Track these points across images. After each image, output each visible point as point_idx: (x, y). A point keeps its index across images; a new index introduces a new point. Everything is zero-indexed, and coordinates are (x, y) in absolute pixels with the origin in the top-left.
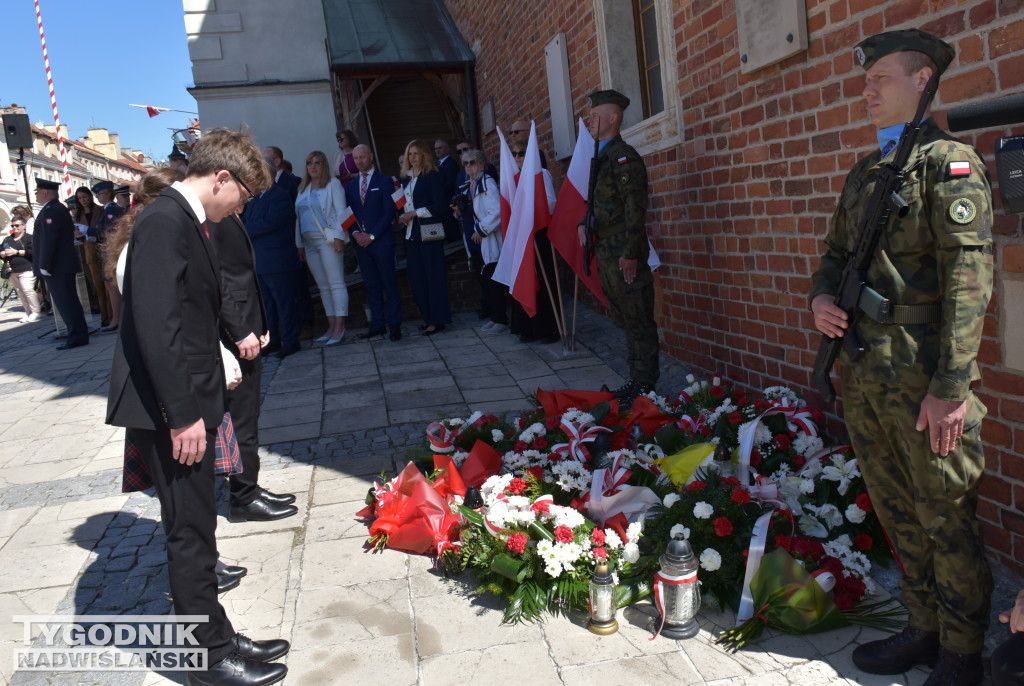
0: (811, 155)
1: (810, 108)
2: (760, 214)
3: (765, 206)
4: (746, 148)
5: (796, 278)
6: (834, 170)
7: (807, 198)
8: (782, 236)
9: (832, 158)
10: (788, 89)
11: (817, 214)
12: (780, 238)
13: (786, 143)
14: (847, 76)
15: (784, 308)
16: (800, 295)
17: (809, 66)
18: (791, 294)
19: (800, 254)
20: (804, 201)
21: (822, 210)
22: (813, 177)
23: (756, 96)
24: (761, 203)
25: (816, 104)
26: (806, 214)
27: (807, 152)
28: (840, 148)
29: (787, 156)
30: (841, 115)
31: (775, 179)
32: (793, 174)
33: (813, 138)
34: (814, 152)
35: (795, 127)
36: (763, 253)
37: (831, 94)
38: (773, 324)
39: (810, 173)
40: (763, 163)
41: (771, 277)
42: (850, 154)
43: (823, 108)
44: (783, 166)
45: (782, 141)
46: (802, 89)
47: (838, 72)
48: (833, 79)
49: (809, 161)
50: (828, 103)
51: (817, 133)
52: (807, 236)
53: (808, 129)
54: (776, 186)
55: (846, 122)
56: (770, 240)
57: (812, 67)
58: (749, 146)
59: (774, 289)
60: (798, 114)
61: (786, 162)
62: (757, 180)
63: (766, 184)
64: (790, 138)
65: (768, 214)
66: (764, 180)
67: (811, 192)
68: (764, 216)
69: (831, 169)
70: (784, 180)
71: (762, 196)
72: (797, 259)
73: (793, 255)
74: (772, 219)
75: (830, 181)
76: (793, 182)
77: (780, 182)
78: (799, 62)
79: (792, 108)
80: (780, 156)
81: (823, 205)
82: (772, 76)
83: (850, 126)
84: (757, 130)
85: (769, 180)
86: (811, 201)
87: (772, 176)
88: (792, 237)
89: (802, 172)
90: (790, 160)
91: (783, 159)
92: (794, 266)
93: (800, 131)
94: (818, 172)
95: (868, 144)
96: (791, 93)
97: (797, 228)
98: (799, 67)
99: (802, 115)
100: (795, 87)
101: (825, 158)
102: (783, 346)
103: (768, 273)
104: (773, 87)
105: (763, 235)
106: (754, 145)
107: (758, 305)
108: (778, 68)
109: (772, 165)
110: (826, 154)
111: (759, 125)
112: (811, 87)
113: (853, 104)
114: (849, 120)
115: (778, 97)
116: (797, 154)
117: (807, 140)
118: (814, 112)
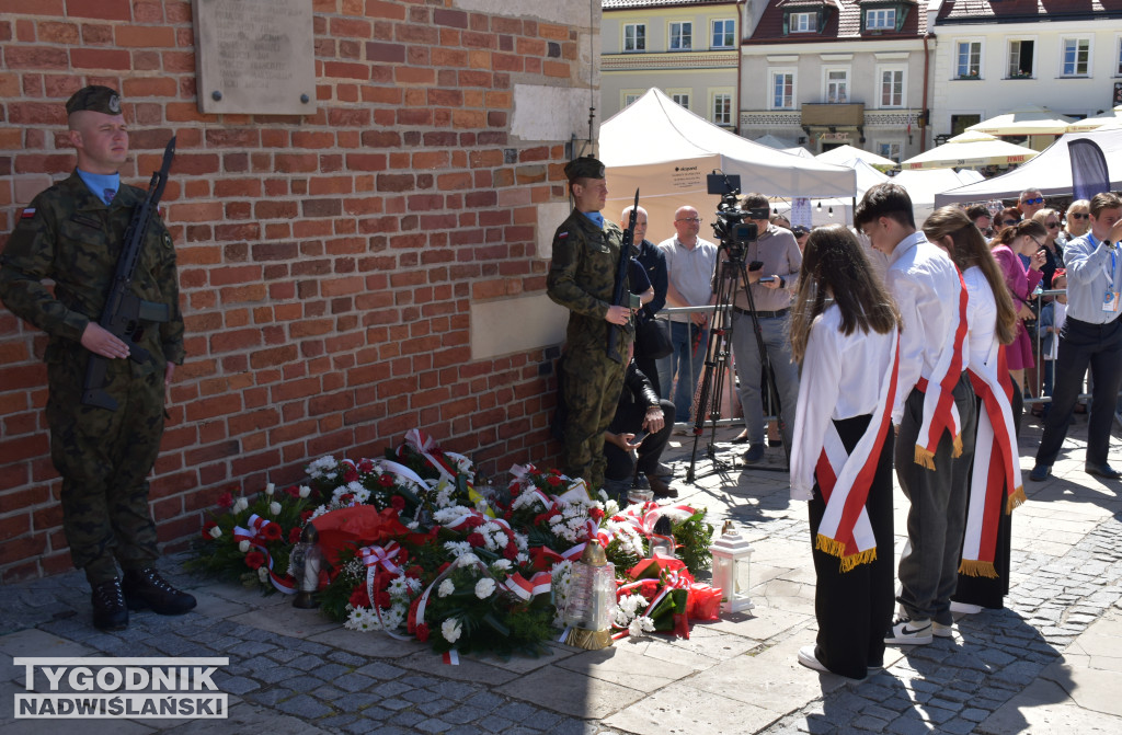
0: (300, 217)
1: (301, 172)
2: (201, 286)
3: (208, 274)
4: (177, 202)
5: (266, 351)
6: (331, 234)
7: (289, 262)
8: (240, 307)
9: (329, 222)
10: (266, 145)
11: (303, 278)
12: (237, 310)
13: (258, 203)
14: (351, 151)
15: (240, 392)
16: (271, 368)
17: (303, 130)
18: (254, 371)
19: (274, 323)
20: (286, 265)
21: (310, 274)
22: (299, 240)
23: (205, 141)
24: (203, 271)
25: (313, 169)
26: (288, 279)
27: (296, 215)
28: (339, 214)
29: (259, 216)
30: (344, 185)
31: (236, 242)
32: (268, 237)
33: (304, 202)
34: (304, 215)
35: (274, 187)
36: (199, 334)
37: (331, 163)
38: (217, 418)
39: (295, 236)
40: (212, 224)
41: (215, 361)
42: (350, 221)
43: (318, 174)
44: (251, 228)
45: (252, 200)
46: (290, 150)
47: (340, 145)
48: (335, 150)
49: (295, 224)
50: (326, 171)
51: (307, 197)
52: (286, 301)
53: (294, 191)
54: (234, 252)
55: (350, 191)
56: (218, 315)
57: (308, 132)
58: (183, 200)
59: (221, 373)
60: (279, 175)
61: (257, 224)
62: (196, 244)
63: (216, 249)
64: (264, 198)
65: (213, 283)
66: (211, 243)
67: (297, 255)
68: (207, 287)
69: (327, 232)
70: (251, 243)
71: (202, 263)
72: (267, 330)
73: (261, 326)
74: (222, 291)
75: (324, 245)
76: (269, 245)
77: (245, 246)
78: (288, 123)
79: (272, 167)
80: (249, 216)
81: (315, 268)
82: (239, 125)
83: (354, 195)
84: (205, 183)
85: (223, 244)
86: (294, 265)
87: (230, 239)
88: (257, 306)
89: (286, 234)
90: (264, 222)
91: (253, 220)
92: (263, 338)
93: (284, 192)
94: (308, 235)
95: (372, 213)
96: (273, 151)
97: (268, 295)
98: (290, 128)
99: (289, 176)
100: (281, 147)
101: (318, 222)
102: (234, 438)
103: (210, 356)
104: (242, 138)
105: (204, 310)
106: (196, 200)
107: (183, 404)
108: (251, 119)
109: (233, 226)
110: (320, 219)
111: (210, 178)
112: (304, 151)
113: (358, 178)
114: (354, 190)
115: (250, 151)
116: (278, 217)
117: (294, 204)
118: (308, 176)
